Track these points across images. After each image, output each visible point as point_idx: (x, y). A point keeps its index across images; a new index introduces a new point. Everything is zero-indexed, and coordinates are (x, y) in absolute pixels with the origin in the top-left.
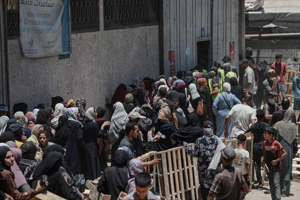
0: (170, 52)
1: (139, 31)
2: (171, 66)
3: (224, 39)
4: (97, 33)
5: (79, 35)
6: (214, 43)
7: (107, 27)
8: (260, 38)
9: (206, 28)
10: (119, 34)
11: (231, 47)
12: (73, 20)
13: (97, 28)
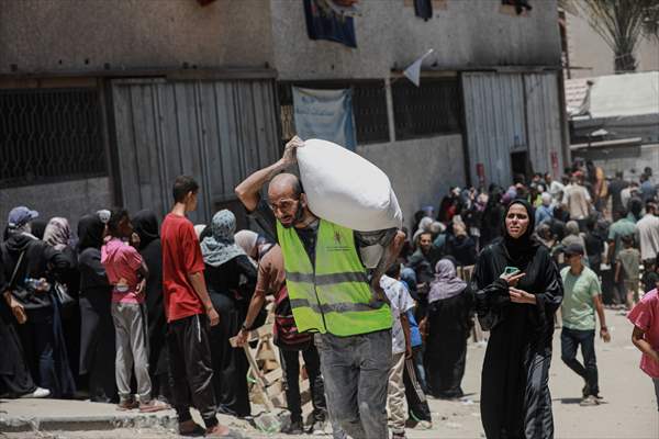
0: (478, 166)
1: (439, 141)
2: (480, 182)
3: (544, 149)
4: (387, 144)
5: (366, 147)
6: (532, 154)
7: (399, 137)
8: (589, 148)
9: (520, 137)
10: (414, 146)
11: (554, 159)
12: (358, 131)
13: (387, 139)
